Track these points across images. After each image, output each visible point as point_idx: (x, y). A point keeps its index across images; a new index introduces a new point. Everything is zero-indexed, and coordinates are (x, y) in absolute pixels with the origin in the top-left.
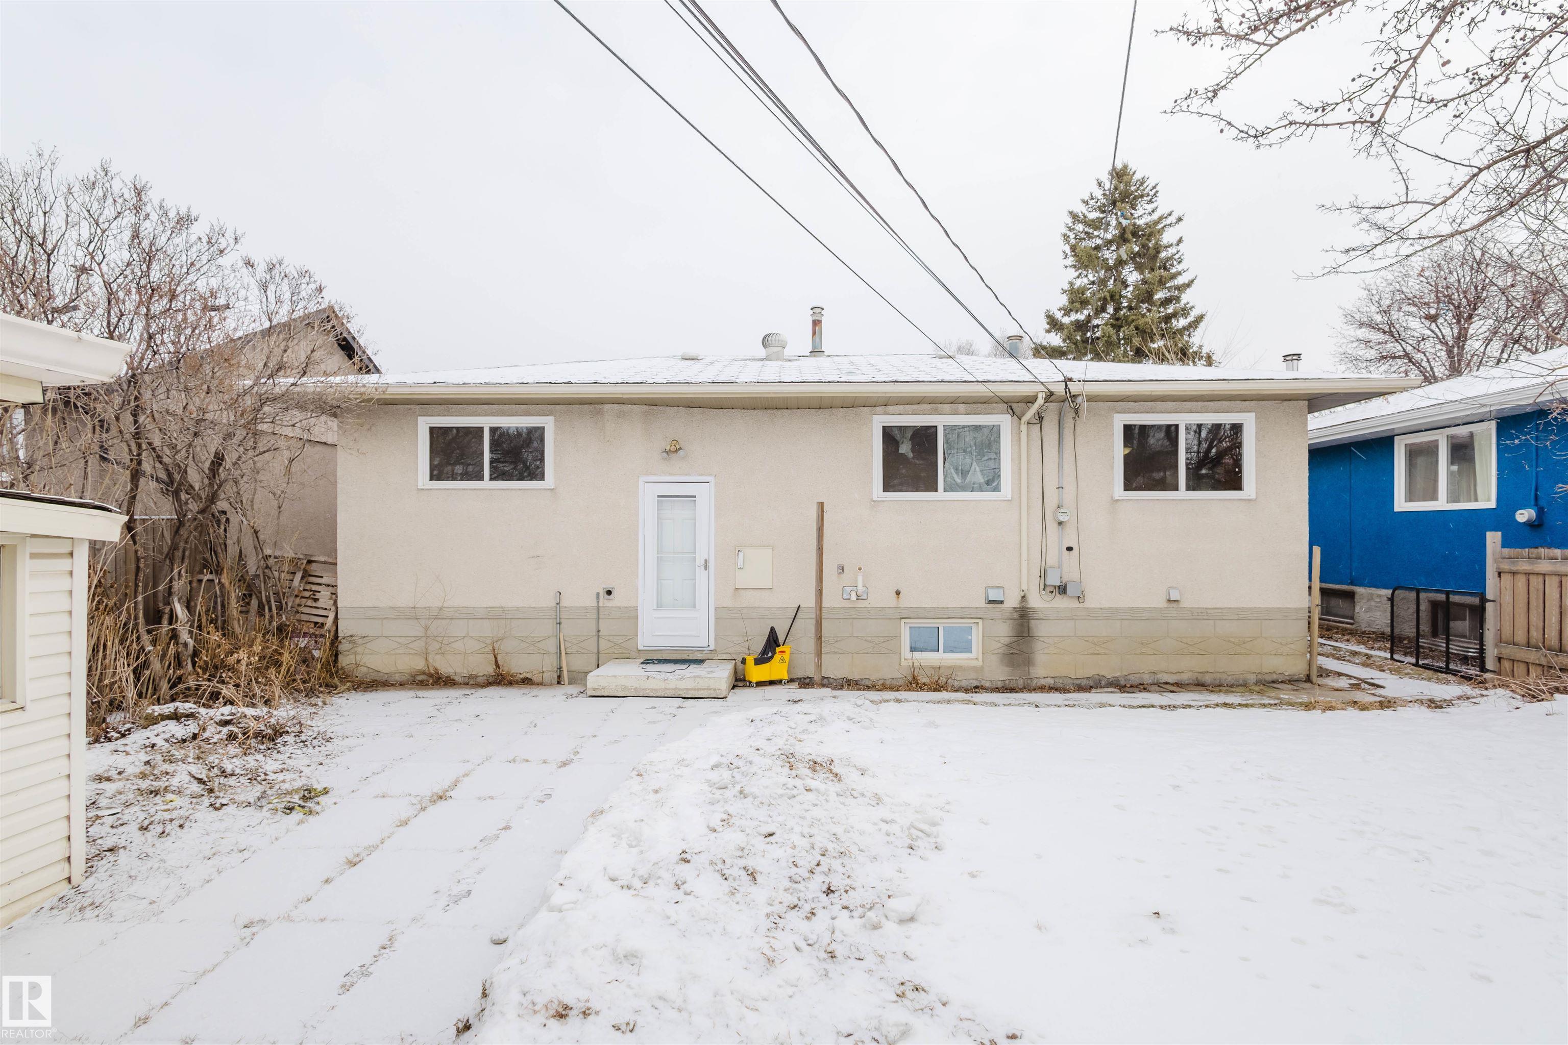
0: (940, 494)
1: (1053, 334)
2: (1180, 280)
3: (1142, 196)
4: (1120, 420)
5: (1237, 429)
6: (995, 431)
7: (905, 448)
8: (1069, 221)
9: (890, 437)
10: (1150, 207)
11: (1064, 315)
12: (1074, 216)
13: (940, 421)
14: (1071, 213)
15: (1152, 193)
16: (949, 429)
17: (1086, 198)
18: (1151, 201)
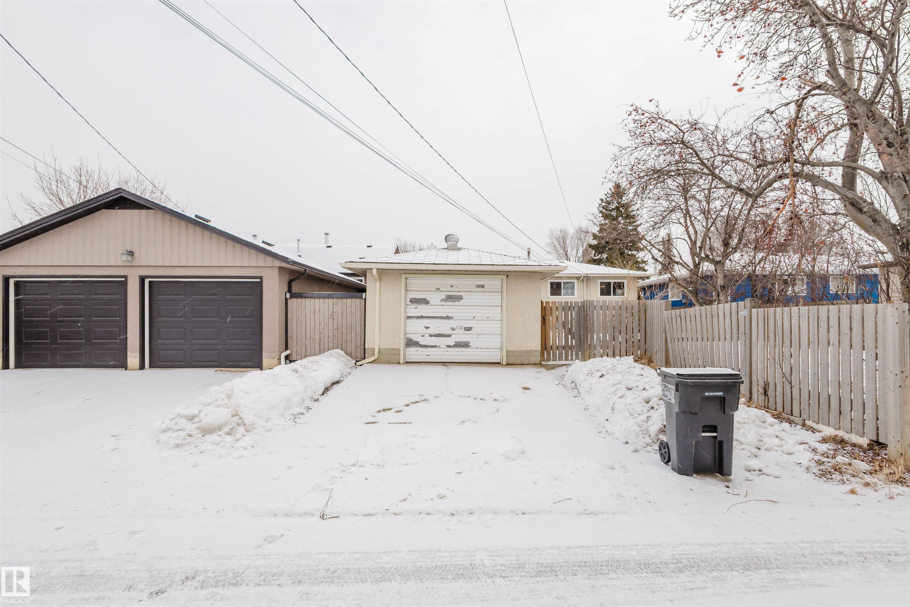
0: (562, 296)
1: (595, 241)
2: (638, 223)
3: (625, 194)
4: (599, 281)
5: (623, 283)
6: (573, 283)
7: (554, 287)
8: (600, 202)
9: (552, 284)
10: (627, 198)
11: (599, 233)
12: (602, 200)
13: (562, 281)
14: (600, 199)
15: (628, 193)
16: (564, 283)
17: (606, 193)
18: (627, 196)
